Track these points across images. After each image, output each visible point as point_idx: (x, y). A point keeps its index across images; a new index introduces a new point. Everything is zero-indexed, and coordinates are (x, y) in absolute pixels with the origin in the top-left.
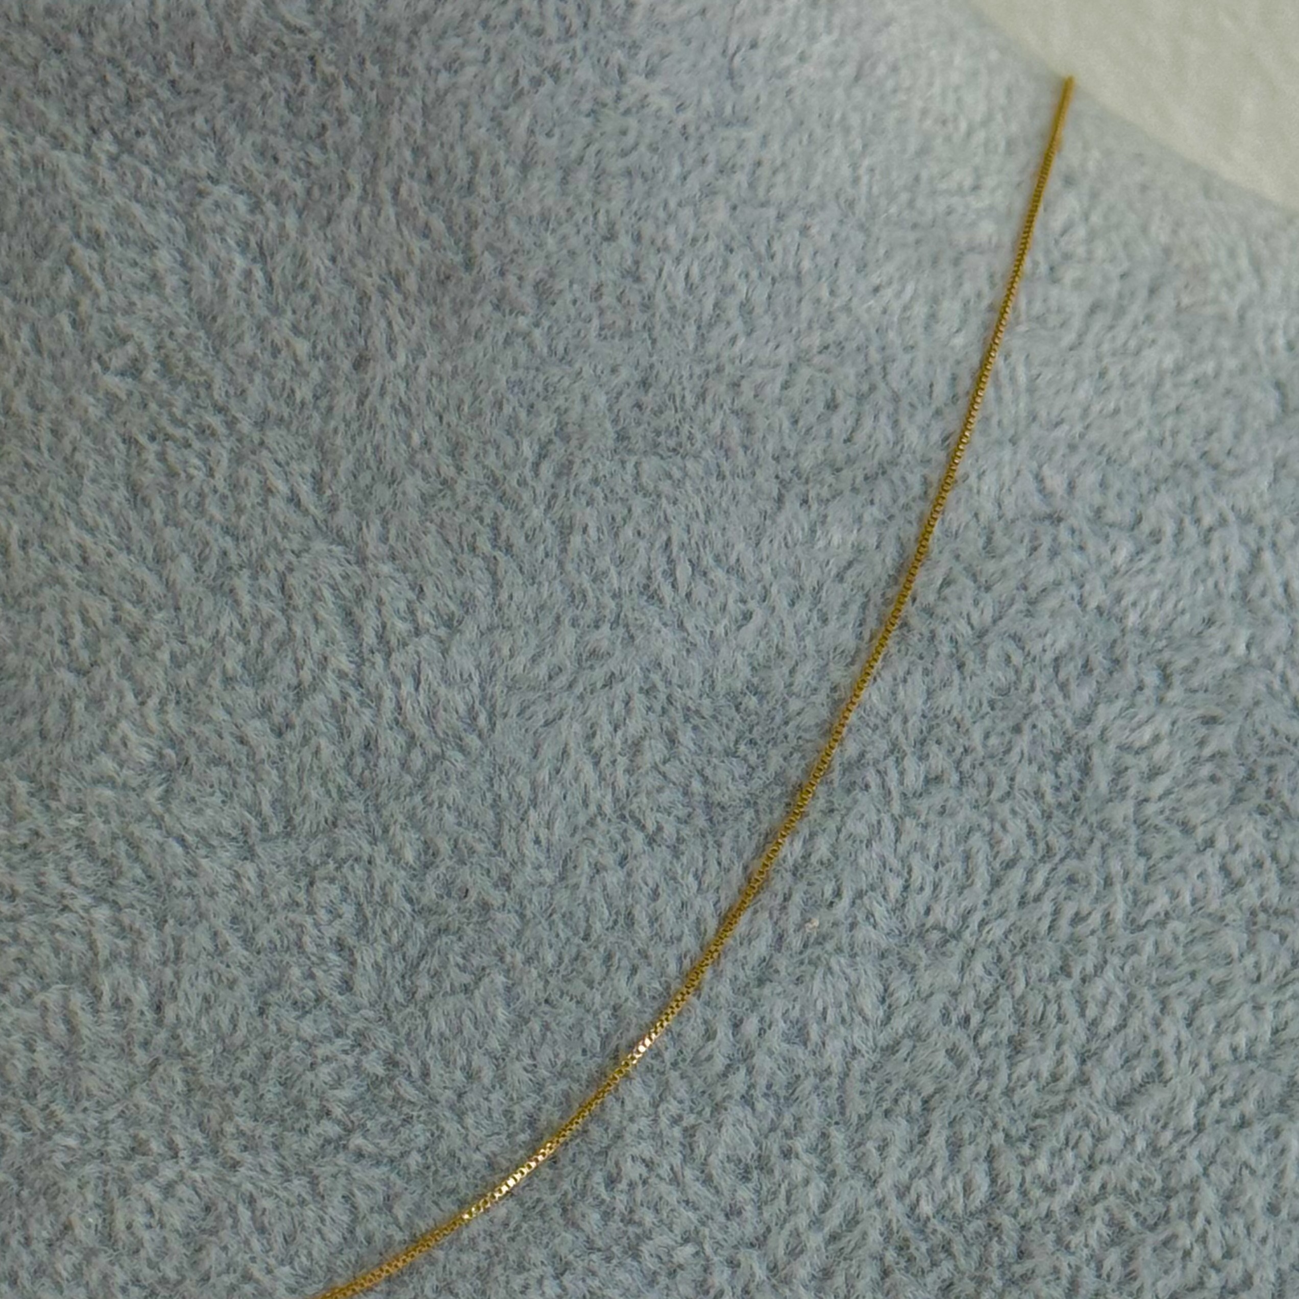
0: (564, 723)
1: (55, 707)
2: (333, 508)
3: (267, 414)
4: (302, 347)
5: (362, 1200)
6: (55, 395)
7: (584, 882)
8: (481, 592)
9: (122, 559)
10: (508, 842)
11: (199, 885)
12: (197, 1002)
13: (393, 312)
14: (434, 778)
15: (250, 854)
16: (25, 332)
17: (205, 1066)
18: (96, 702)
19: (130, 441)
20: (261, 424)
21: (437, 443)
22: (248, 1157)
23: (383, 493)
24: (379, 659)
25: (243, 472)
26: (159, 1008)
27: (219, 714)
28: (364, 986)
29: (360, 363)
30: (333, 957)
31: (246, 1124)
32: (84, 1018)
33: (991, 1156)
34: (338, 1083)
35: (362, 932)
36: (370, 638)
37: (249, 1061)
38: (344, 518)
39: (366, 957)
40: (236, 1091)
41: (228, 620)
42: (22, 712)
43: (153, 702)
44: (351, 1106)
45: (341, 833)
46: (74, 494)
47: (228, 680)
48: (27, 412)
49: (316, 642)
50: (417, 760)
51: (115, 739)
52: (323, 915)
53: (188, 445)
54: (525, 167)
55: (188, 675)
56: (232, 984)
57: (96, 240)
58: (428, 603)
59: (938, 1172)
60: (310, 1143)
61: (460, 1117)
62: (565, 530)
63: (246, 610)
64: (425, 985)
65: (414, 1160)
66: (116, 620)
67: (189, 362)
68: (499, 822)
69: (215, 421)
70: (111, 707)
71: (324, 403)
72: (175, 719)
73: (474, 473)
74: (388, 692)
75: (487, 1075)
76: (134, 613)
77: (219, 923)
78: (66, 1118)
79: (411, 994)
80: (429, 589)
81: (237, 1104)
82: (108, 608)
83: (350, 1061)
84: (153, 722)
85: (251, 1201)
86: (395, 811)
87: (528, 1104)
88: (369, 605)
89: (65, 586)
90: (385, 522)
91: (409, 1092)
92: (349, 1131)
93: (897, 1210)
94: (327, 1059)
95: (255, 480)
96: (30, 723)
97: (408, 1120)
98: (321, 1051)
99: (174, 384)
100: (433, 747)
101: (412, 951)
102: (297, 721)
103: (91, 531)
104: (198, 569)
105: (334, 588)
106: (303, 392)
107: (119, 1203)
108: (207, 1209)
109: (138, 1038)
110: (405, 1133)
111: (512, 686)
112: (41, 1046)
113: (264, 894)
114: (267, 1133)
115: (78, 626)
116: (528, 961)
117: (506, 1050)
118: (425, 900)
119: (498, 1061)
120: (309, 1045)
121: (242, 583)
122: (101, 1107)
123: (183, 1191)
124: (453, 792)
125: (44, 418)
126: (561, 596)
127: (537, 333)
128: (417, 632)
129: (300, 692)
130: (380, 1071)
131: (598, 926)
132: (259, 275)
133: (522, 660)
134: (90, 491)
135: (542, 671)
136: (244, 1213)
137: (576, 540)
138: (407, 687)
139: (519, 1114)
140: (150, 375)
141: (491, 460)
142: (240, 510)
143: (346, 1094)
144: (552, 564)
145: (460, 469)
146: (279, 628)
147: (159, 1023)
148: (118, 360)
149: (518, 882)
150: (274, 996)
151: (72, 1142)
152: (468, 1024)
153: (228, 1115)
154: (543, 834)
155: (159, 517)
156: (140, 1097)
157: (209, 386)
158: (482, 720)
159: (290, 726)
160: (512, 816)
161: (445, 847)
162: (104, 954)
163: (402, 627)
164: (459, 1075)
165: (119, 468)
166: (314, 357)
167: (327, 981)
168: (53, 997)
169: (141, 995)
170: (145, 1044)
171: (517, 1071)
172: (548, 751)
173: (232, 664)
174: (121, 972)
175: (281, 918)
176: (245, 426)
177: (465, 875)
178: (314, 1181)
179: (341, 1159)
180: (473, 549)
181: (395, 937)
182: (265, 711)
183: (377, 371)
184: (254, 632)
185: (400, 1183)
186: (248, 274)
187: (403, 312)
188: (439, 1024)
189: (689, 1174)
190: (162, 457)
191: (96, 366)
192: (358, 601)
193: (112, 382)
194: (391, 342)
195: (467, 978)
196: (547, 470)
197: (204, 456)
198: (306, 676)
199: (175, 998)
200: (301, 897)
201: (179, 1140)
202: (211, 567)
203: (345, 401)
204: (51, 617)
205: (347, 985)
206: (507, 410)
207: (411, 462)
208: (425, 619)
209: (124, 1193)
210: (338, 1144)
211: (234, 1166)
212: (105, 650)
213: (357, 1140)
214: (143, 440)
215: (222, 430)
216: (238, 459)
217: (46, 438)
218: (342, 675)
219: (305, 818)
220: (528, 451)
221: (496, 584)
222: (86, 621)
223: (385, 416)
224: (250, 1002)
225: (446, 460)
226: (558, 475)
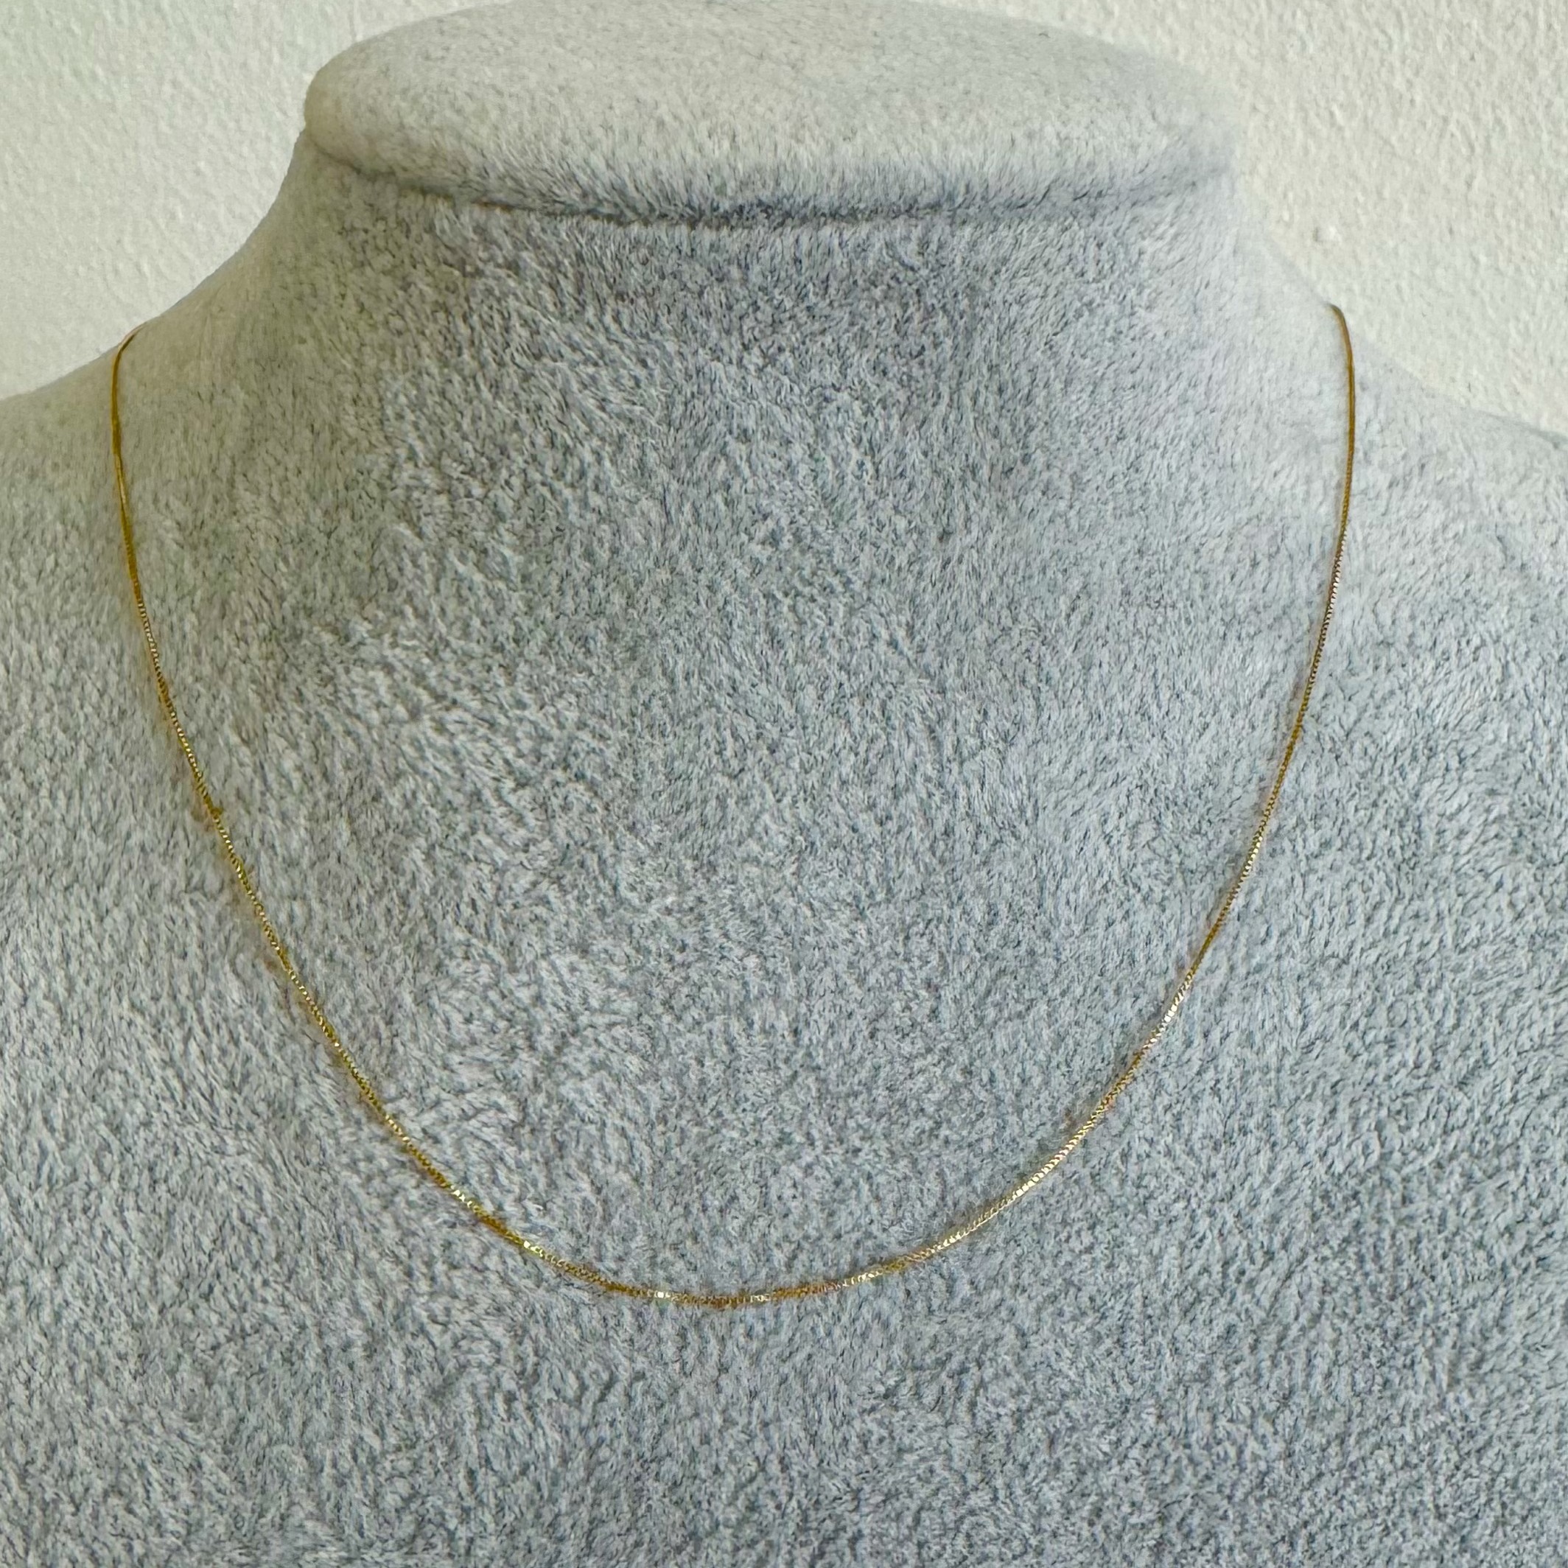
0: (1085, 813)
1: (713, 803)
2: (922, 650)
3: (873, 576)
4: (902, 524)
5: (951, 1178)
6: (711, 559)
7: (1101, 933)
8: (1029, 713)
9: (763, 689)
10: (1049, 903)
11: (824, 940)
12: (824, 1028)
13: (969, 495)
14: (995, 857)
15: (861, 916)
16: (687, 508)
17: (833, 1076)
18: (744, 799)
19: (768, 596)
20: (868, 585)
21: (1001, 600)
22: (866, 1146)
23: (959, 637)
24: (955, 766)
25: (855, 621)
26: (796, 1032)
27: (838, 809)
28: (946, 1014)
29: (945, 536)
30: (923, 993)
31: (864, 1120)
32: (743, 1041)
33: (1379, 1127)
34: (929, 1089)
35: (945, 972)
36: (948, 750)
37: (864, 1074)
38: (930, 657)
39: (947, 994)
40: (856, 1095)
41: (843, 735)
42: (688, 806)
43: (787, 800)
44: (939, 1105)
45: (930, 901)
46: (726, 638)
47: (844, 783)
48: (690, 572)
49: (909, 754)
50: (984, 844)
51: (759, 829)
52: (916, 963)
53: (813, 600)
54: (1067, 383)
55: (813, 778)
56: (850, 1015)
57: (745, 436)
58: (991, 724)
59: (1346, 1140)
60: (911, 1133)
61: (1019, 1112)
62: (1087, 668)
63: (856, 728)
64: (991, 1014)
65: (986, 1145)
66: (759, 737)
67: (815, 534)
68: (1042, 889)
69: (835, 581)
70: (755, 804)
71: (916, 568)
72: (804, 811)
73: (1025, 623)
74: (962, 792)
75: (1037, 1081)
76: (773, 733)
77: (841, 968)
78: (728, 1116)
79: (980, 1020)
80: (992, 713)
81: (856, 1104)
82: (752, 727)
83: (938, 1071)
84: (787, 815)
85: (869, 1177)
86: (968, 884)
87: (1066, 1101)
88: (948, 725)
89: (719, 709)
90: (961, 661)
91: (983, 1095)
92: (938, 1124)
93: (1320, 1169)
94: (921, 1071)
95: (864, 627)
96: (693, 815)
97: (981, 1115)
98: (918, 1064)
99: (803, 552)
100: (995, 834)
101: (981, 987)
102: (894, 814)
103: (739, 667)
104: (821, 697)
105: (923, 712)
106: (901, 559)
107: (772, 1181)
108: (837, 1183)
109: (782, 1056)
110: (979, 1125)
111: (1050, 786)
112: (708, 1062)
113: (872, 947)
114: (878, 1128)
115: (730, 740)
116: (1063, 994)
117: (1049, 1060)
118: (989, 950)
119: (1045, 1071)
120: (909, 1059)
121: (854, 708)
122: (755, 1108)
123: (819, 1171)
124: (1010, 867)
125: (702, 576)
126: (1084, 716)
127: (1072, 513)
128: (982, 746)
129: (896, 793)
130: (960, 1078)
131: (1110, 966)
132: (869, 465)
133: (1057, 766)
134: (739, 637)
135: (1070, 775)
136: (865, 1187)
137: (1095, 671)
138: (976, 787)
139: (1060, 1108)
140: (785, 545)
141: (1039, 614)
142: (852, 650)
143: (935, 1096)
144: (1079, 692)
145: (1015, 620)
146: (880, 744)
147: (797, 1044)
148: (762, 531)
149: (1056, 935)
150: (882, 1024)
151: (735, 1134)
152: (1023, 1044)
153: (850, 1114)
154: (1072, 897)
155: (791, 657)
156: (784, 1098)
157: (830, 554)
158: (1029, 814)
159: (889, 818)
160: (1050, 885)
161: (1003, 908)
162: (754, 992)
163: (973, 742)
164: (1016, 1080)
165: (761, 617)
166: (909, 532)
167: (921, 1012)
168: (717, 1025)
169: (783, 1022)
170: (787, 1061)
171: (1057, 1078)
172: (1076, 835)
173: (846, 770)
174: (769, 1006)
175: (885, 965)
176: (857, 585)
177: (1020, 931)
178: (914, 1162)
179: (935, 1145)
180: (1023, 681)
181: (969, 977)
182: (872, 806)
183: (958, 543)
184: (862, 748)
185: (976, 1163)
186: (861, 465)
187: (977, 497)
188: (1001, 1041)
189: (1178, 1148)
190: (793, 609)
191: (744, 538)
192: (939, 721)
193: (756, 549)
194: (968, 519)
195: (1021, 1007)
196: (1076, 619)
197: (825, 609)
198: (901, 779)
199: (807, 1024)
200: (900, 949)
201: (815, 1133)
202: (830, 695)
203: (933, 566)
204: (709, 732)
205: (934, 1013)
206: (1050, 573)
207: (980, 614)
208: (989, 736)
209: (775, 1172)
210: (933, 1133)
211: (857, 1151)
212: (751, 760)
213: (944, 1132)
214: (779, 596)
215: (840, 589)
216: (851, 611)
217: (705, 593)
218: (928, 779)
219: (903, 891)
220: (1064, 604)
221: (1039, 707)
222: (736, 737)
223: (961, 579)
224: (863, 1026)
225: (1005, 612)
226: (1083, 623)
